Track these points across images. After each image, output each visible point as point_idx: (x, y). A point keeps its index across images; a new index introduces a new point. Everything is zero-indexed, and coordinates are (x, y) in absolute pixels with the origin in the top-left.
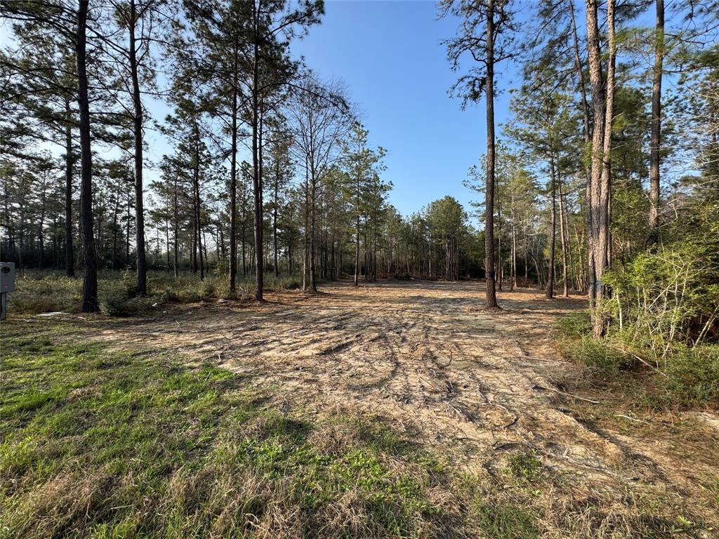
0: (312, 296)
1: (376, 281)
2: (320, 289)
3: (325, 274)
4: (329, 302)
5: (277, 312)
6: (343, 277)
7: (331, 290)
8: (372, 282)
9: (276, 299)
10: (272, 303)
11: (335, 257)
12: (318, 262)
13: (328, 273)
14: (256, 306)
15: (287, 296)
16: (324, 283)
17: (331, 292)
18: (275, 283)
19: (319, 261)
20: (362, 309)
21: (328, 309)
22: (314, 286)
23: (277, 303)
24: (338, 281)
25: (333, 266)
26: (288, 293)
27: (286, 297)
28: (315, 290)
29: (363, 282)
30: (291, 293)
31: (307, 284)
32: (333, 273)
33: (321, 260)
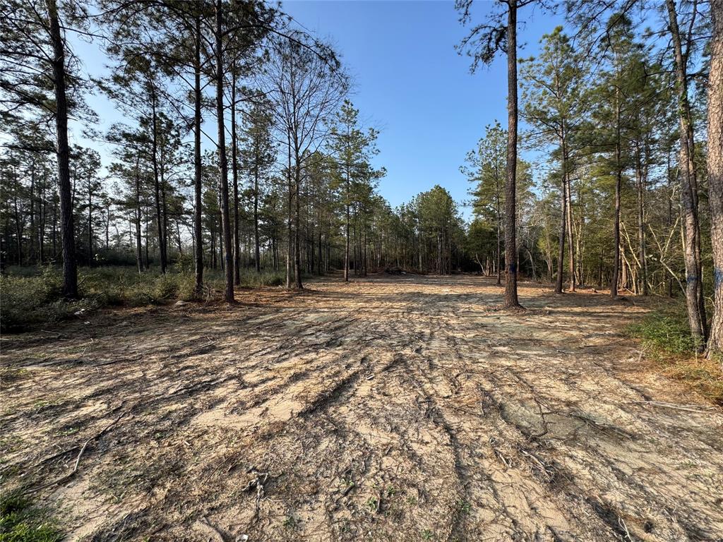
0: (298, 295)
1: (366, 275)
2: (306, 285)
3: (312, 268)
4: (318, 301)
5: (250, 318)
6: (331, 272)
7: (319, 286)
8: (362, 277)
9: (252, 299)
10: (245, 305)
11: (322, 251)
12: (303, 255)
13: (316, 268)
14: (224, 310)
15: (268, 294)
16: (311, 278)
17: (319, 288)
18: (255, 280)
19: (306, 256)
20: (358, 311)
21: (317, 312)
22: (300, 282)
23: (252, 305)
24: (327, 276)
25: (321, 260)
26: (269, 291)
27: (266, 296)
28: (301, 286)
29: (353, 276)
30: (273, 291)
31: (292, 280)
32: (320, 268)
33: (308, 254)
